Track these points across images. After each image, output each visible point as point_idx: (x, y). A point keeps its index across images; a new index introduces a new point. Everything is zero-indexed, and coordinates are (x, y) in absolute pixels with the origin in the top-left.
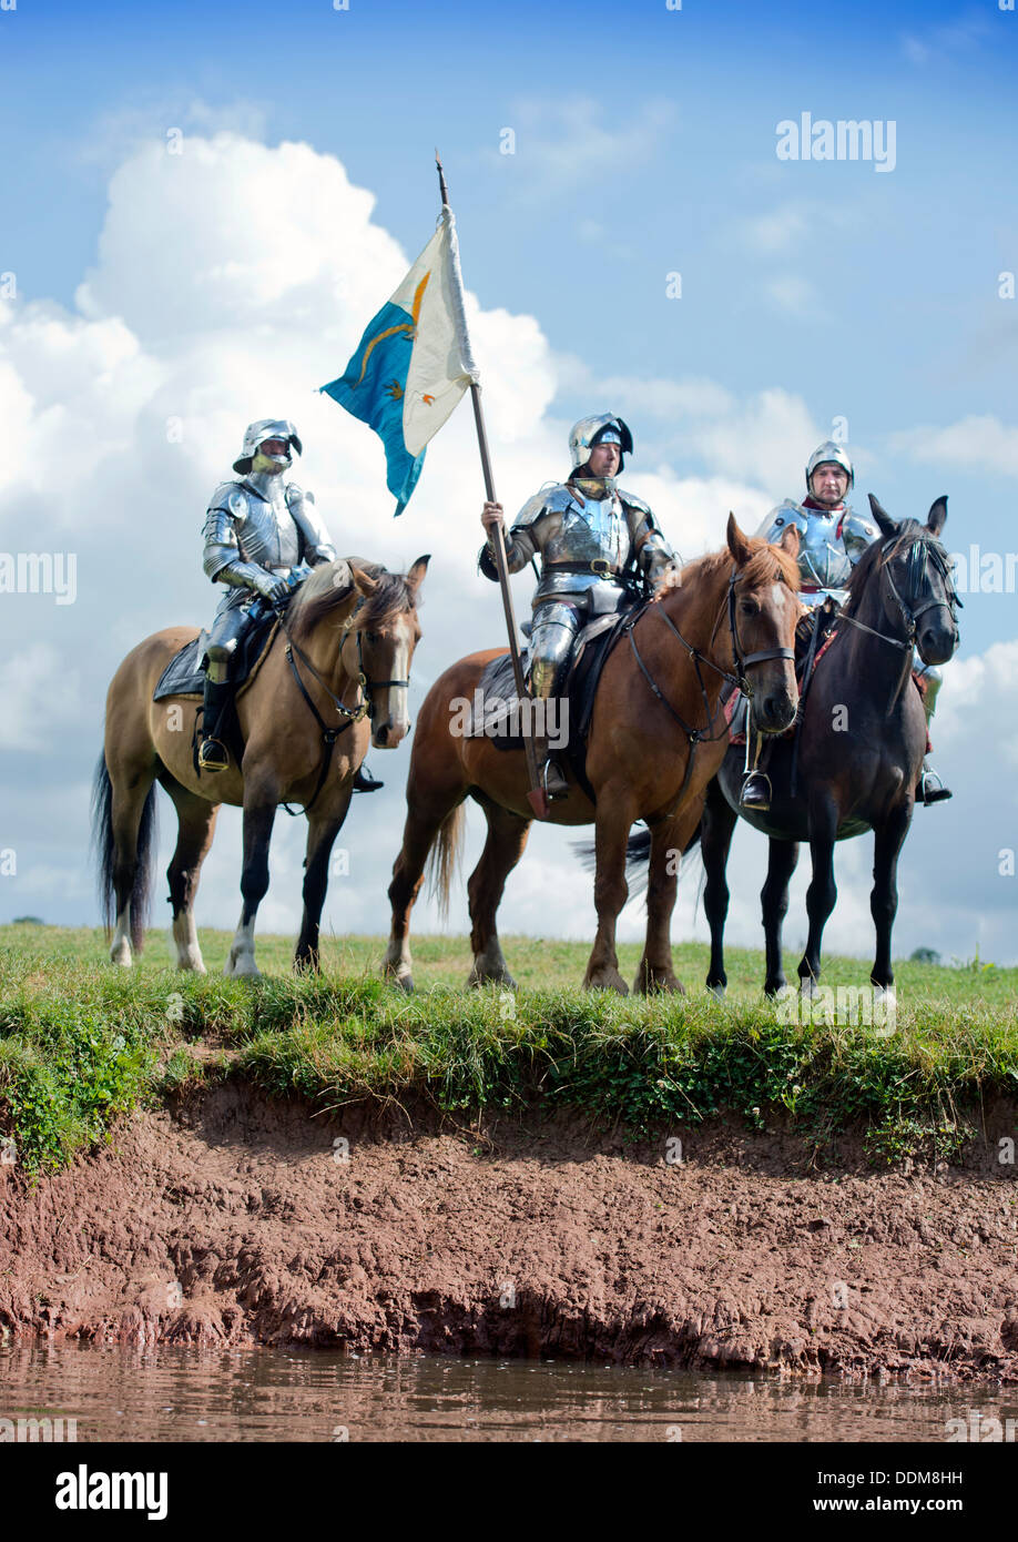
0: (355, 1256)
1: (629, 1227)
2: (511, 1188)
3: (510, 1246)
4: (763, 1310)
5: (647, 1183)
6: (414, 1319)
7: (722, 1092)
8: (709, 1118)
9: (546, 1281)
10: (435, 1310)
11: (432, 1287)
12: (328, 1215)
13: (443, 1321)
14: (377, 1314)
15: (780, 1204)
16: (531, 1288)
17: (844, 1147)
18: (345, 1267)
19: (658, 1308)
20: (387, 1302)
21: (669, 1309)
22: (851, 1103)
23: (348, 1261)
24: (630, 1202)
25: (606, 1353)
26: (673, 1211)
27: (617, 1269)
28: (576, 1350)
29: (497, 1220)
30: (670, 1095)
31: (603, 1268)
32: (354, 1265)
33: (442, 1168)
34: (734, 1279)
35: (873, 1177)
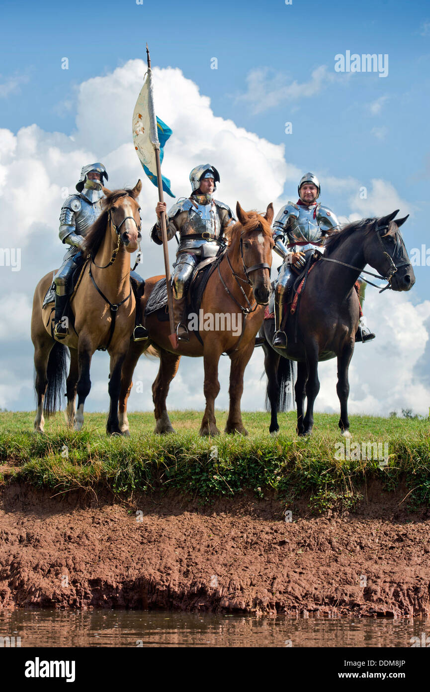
0: (64, 563)
1: (194, 545)
2: (142, 529)
3: (137, 556)
4: (251, 584)
5: (206, 525)
6: (90, 592)
7: (244, 480)
8: (237, 493)
9: (151, 572)
10: (99, 588)
11: (98, 576)
12: (56, 544)
13: (103, 593)
14: (71, 590)
15: (267, 533)
16: (144, 576)
17: (300, 505)
18: (59, 568)
19: (202, 584)
20: (77, 584)
21: (207, 584)
22: (304, 484)
23: (61, 565)
24: (197, 534)
25: (178, 606)
26: (216, 538)
27: (185, 566)
28: (164, 605)
29: (134, 544)
30: (220, 483)
31: (179, 566)
32: (63, 567)
33: (112, 520)
34: (240, 570)
35: (313, 519)
